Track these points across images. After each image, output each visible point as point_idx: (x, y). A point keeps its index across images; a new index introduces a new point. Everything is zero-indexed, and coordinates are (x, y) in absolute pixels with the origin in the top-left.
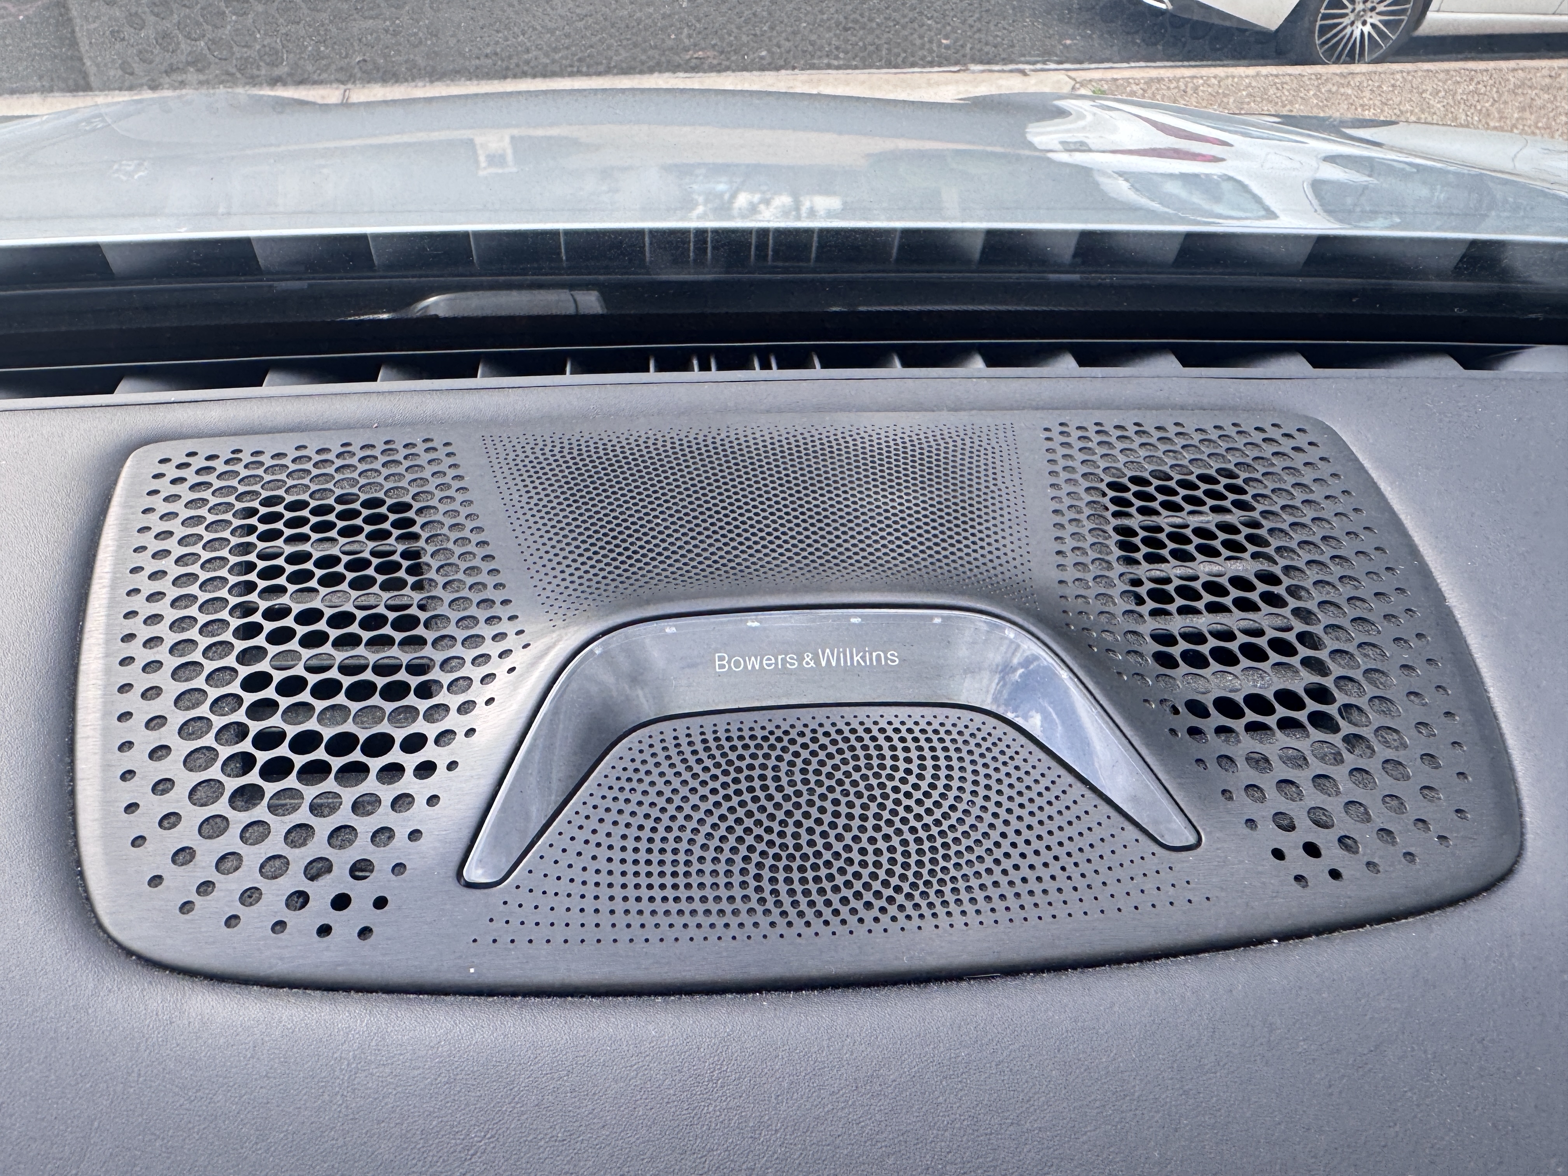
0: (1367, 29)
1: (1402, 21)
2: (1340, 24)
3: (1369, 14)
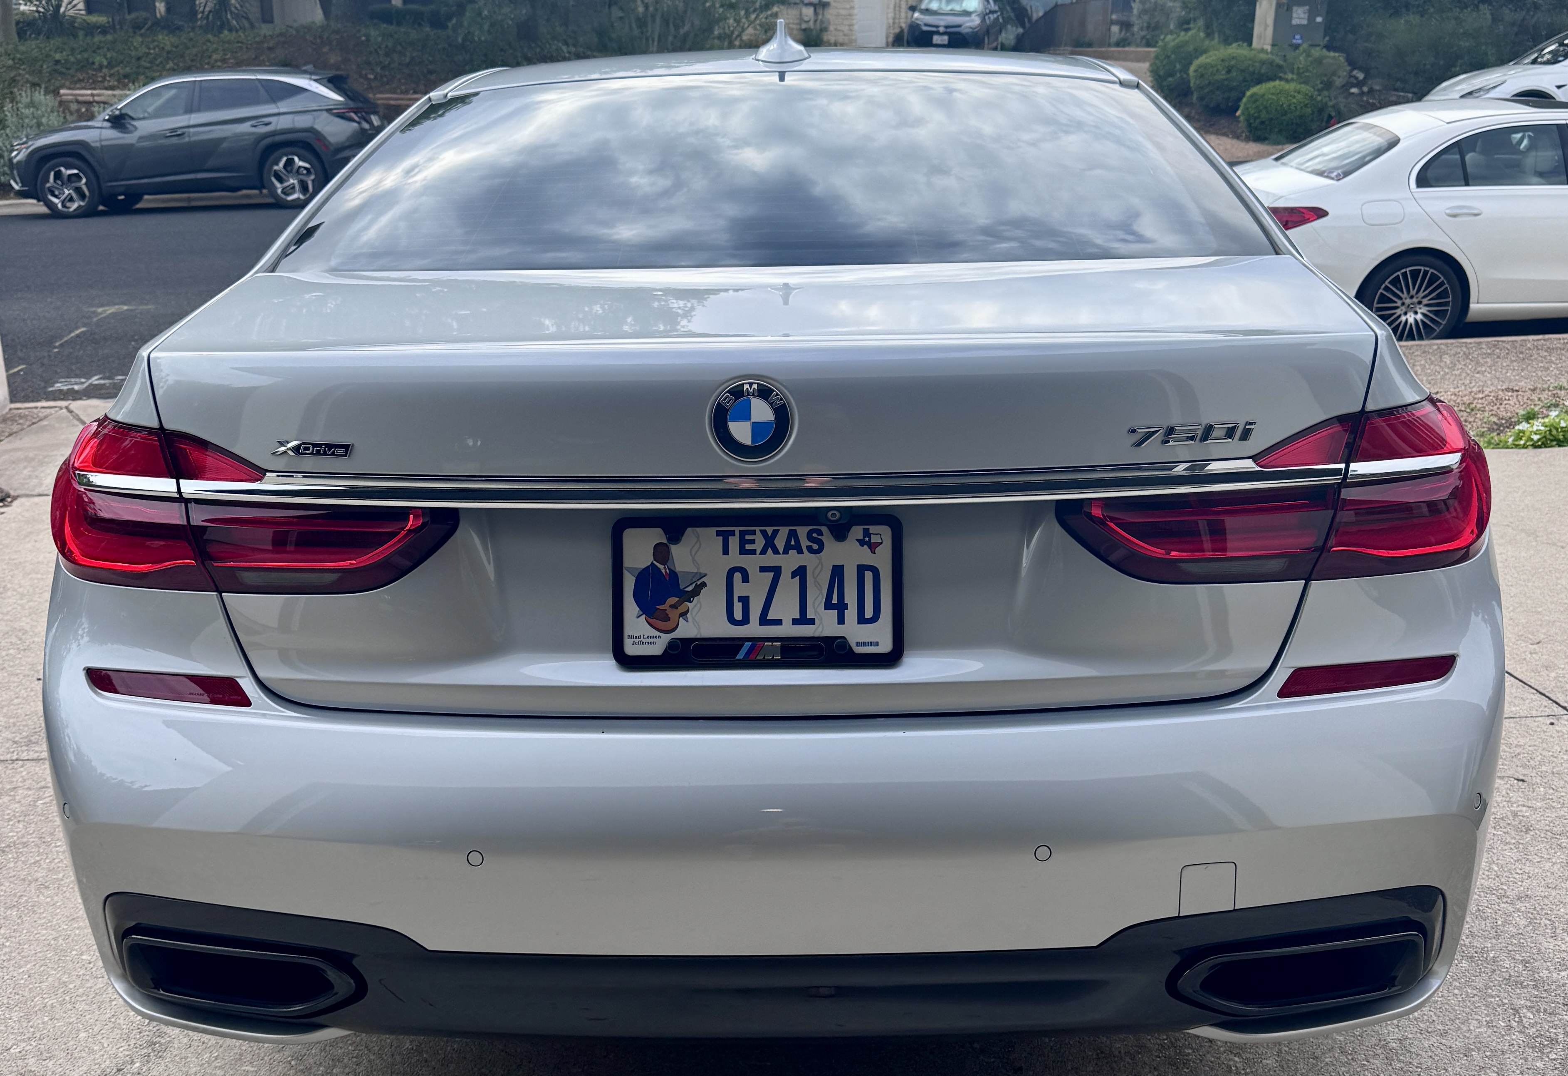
1: (1447, 311)
2: (1395, 313)
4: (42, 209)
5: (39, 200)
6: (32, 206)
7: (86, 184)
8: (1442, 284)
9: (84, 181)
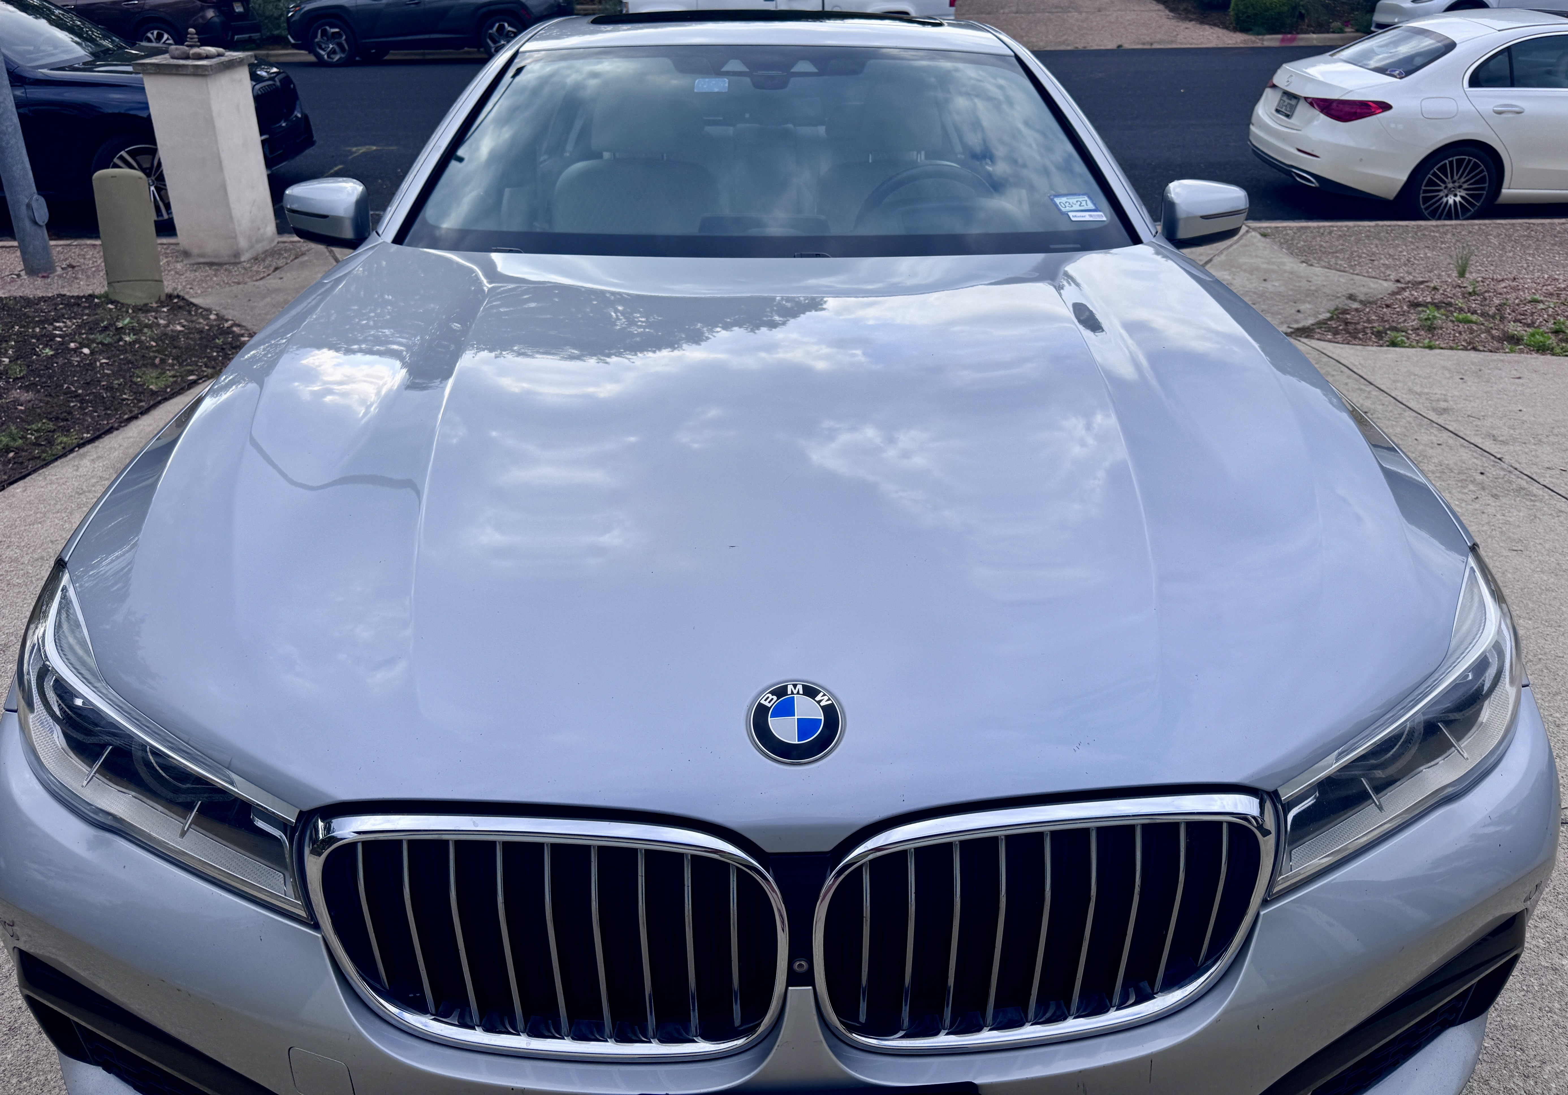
0: (1458, 199)
1: (1482, 194)
2: (1438, 195)
3: (1459, 190)
4: (312, 58)
5: (310, 52)
6: (304, 56)
7: (345, 40)
8: (1482, 171)
9: (344, 37)
